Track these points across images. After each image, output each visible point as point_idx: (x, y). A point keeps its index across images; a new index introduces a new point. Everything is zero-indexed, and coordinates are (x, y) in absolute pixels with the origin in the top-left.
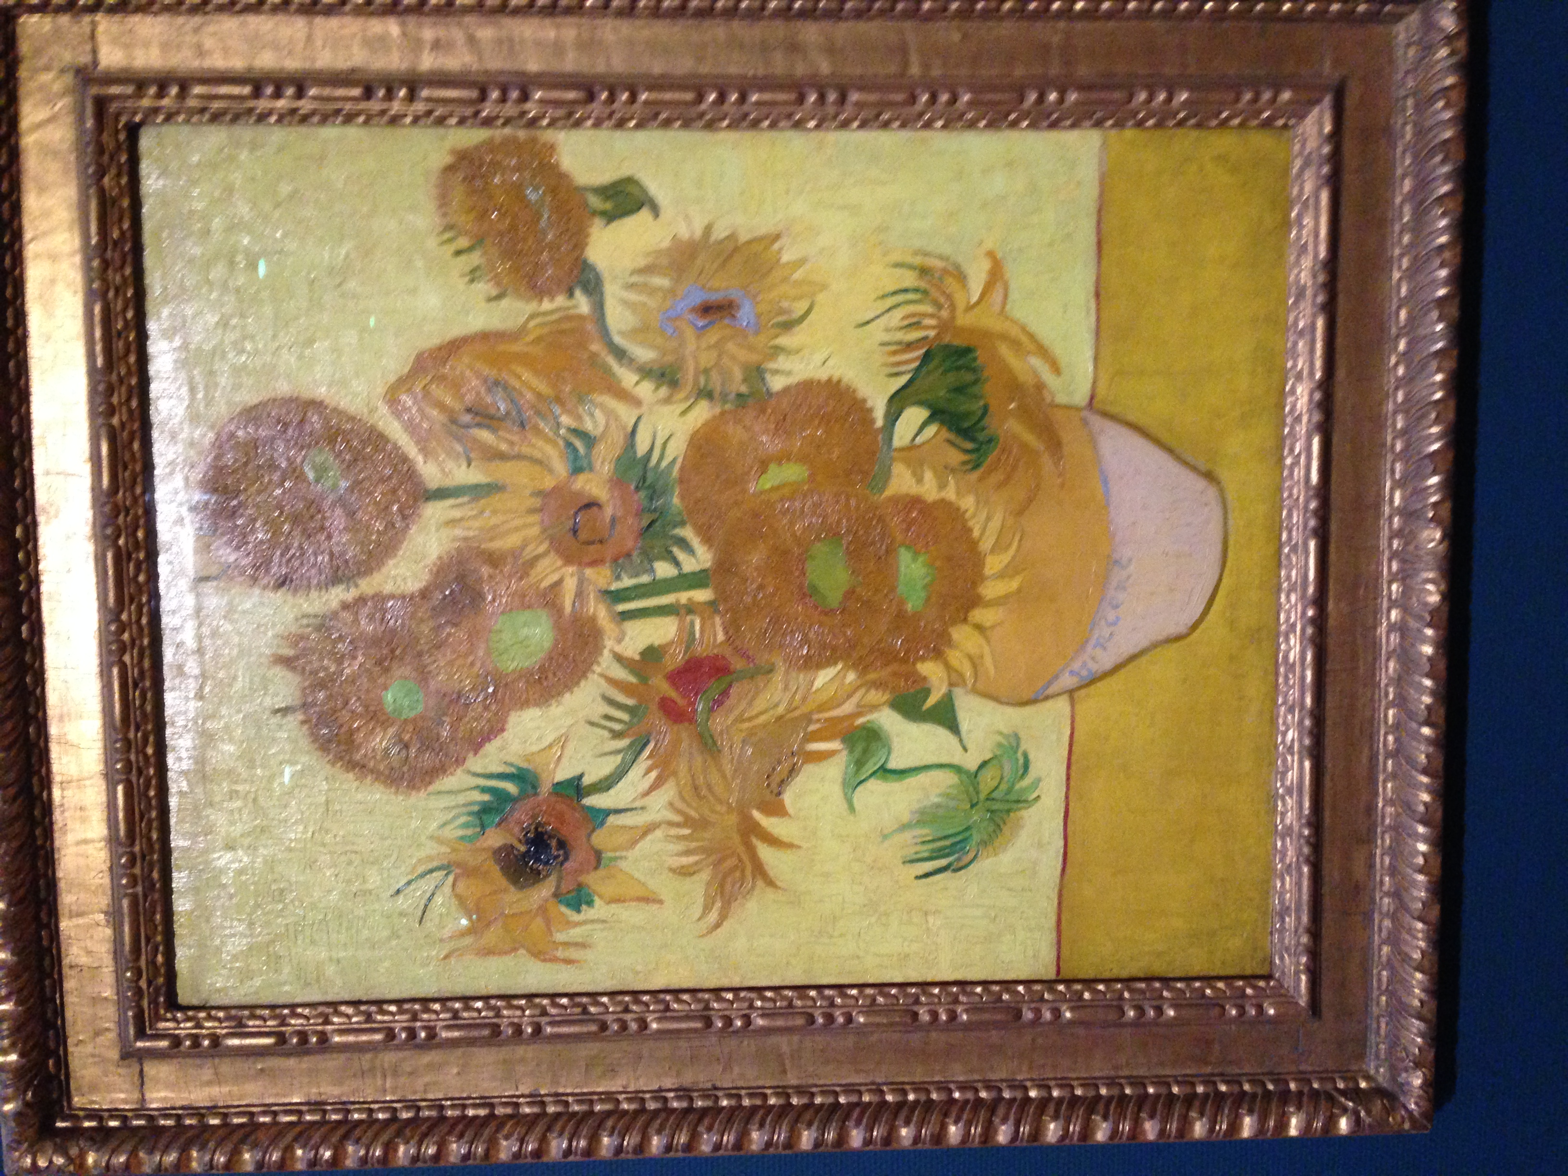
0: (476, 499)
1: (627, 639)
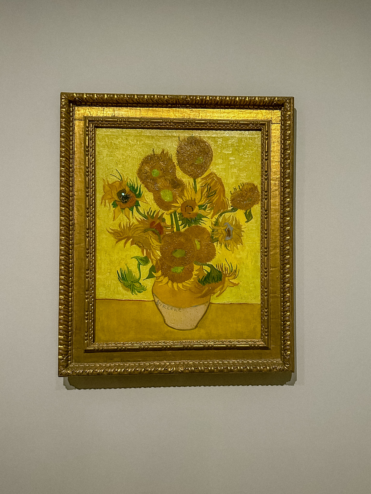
0: (194, 188)
1: (167, 215)
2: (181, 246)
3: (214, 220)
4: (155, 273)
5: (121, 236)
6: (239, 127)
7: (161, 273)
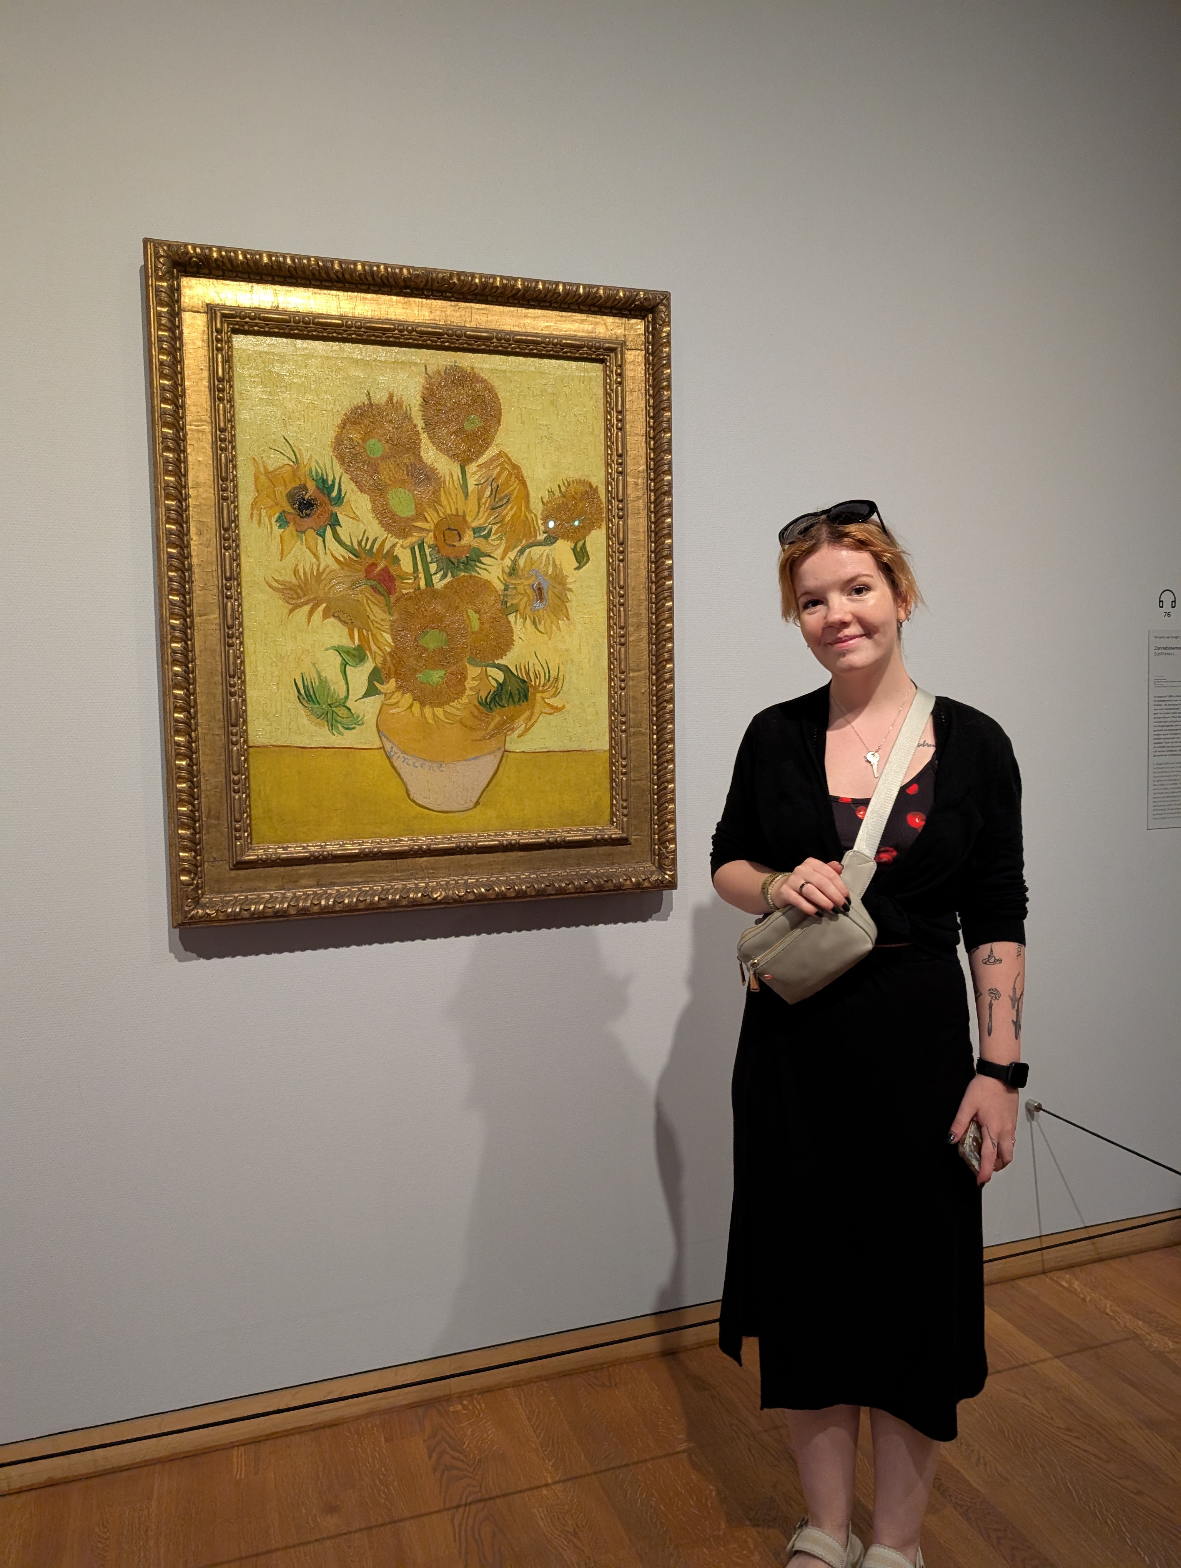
0: (462, 487)
1: (403, 550)
2: (437, 621)
3: (508, 562)
4: (382, 683)
5: (300, 598)
6: (559, 352)
7: (394, 684)
